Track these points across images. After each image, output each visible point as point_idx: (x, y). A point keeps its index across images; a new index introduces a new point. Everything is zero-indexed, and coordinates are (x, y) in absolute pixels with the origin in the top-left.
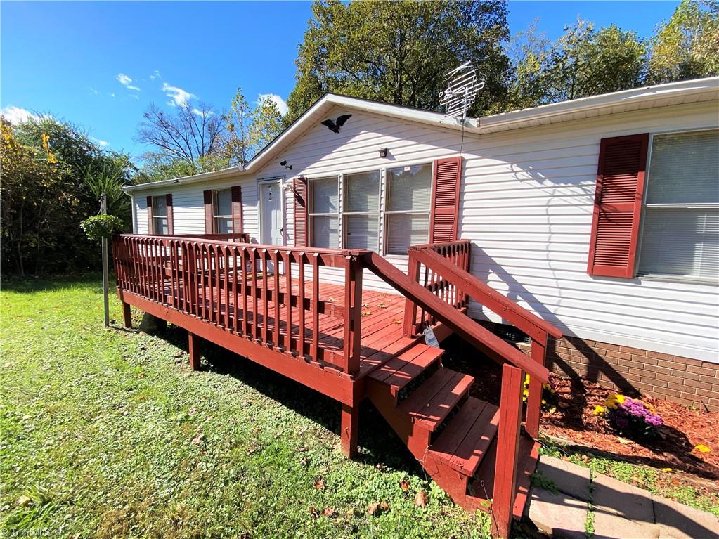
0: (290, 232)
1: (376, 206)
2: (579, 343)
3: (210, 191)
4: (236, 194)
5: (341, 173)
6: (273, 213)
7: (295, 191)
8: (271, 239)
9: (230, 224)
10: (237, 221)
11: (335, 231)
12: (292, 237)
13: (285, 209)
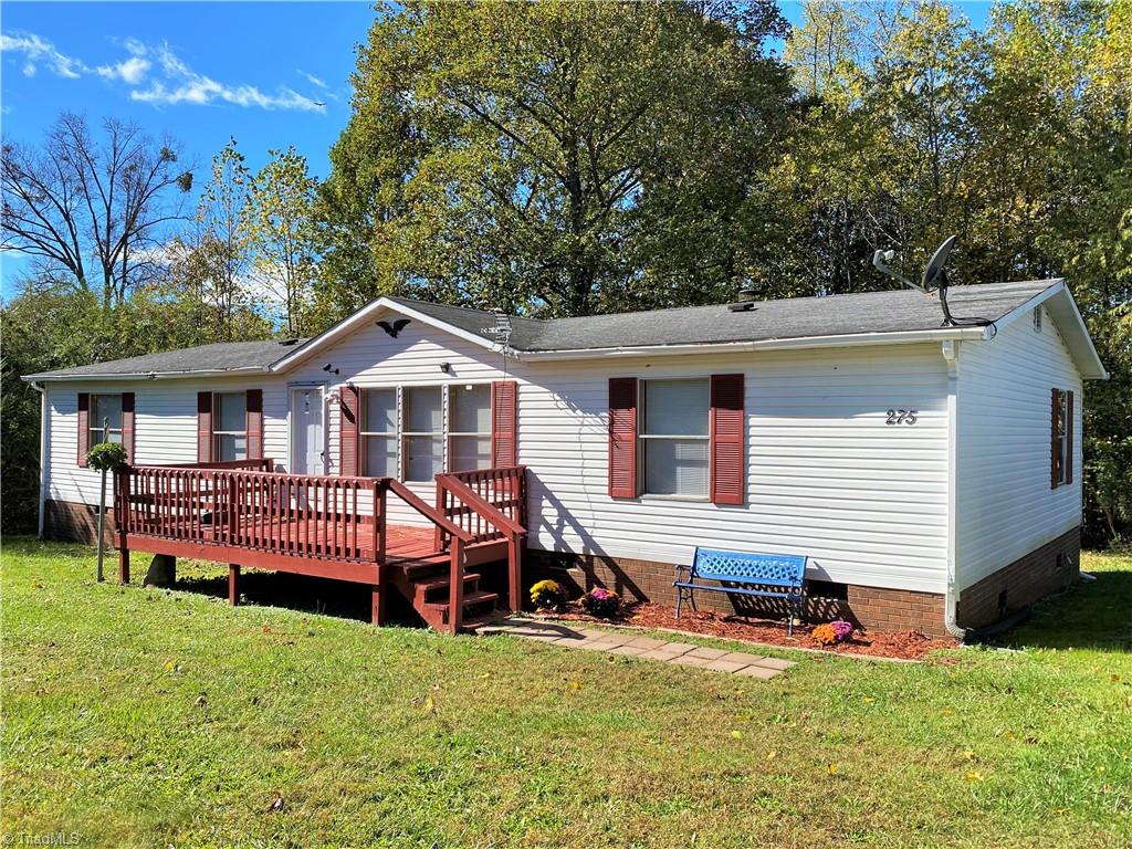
0: (335, 456)
1: (440, 425)
2: (609, 561)
3: (210, 393)
4: (254, 401)
5: (400, 385)
6: (311, 428)
7: (342, 403)
8: (306, 465)
9: (240, 444)
10: (255, 441)
11: (393, 455)
12: (337, 463)
13: (327, 425)
